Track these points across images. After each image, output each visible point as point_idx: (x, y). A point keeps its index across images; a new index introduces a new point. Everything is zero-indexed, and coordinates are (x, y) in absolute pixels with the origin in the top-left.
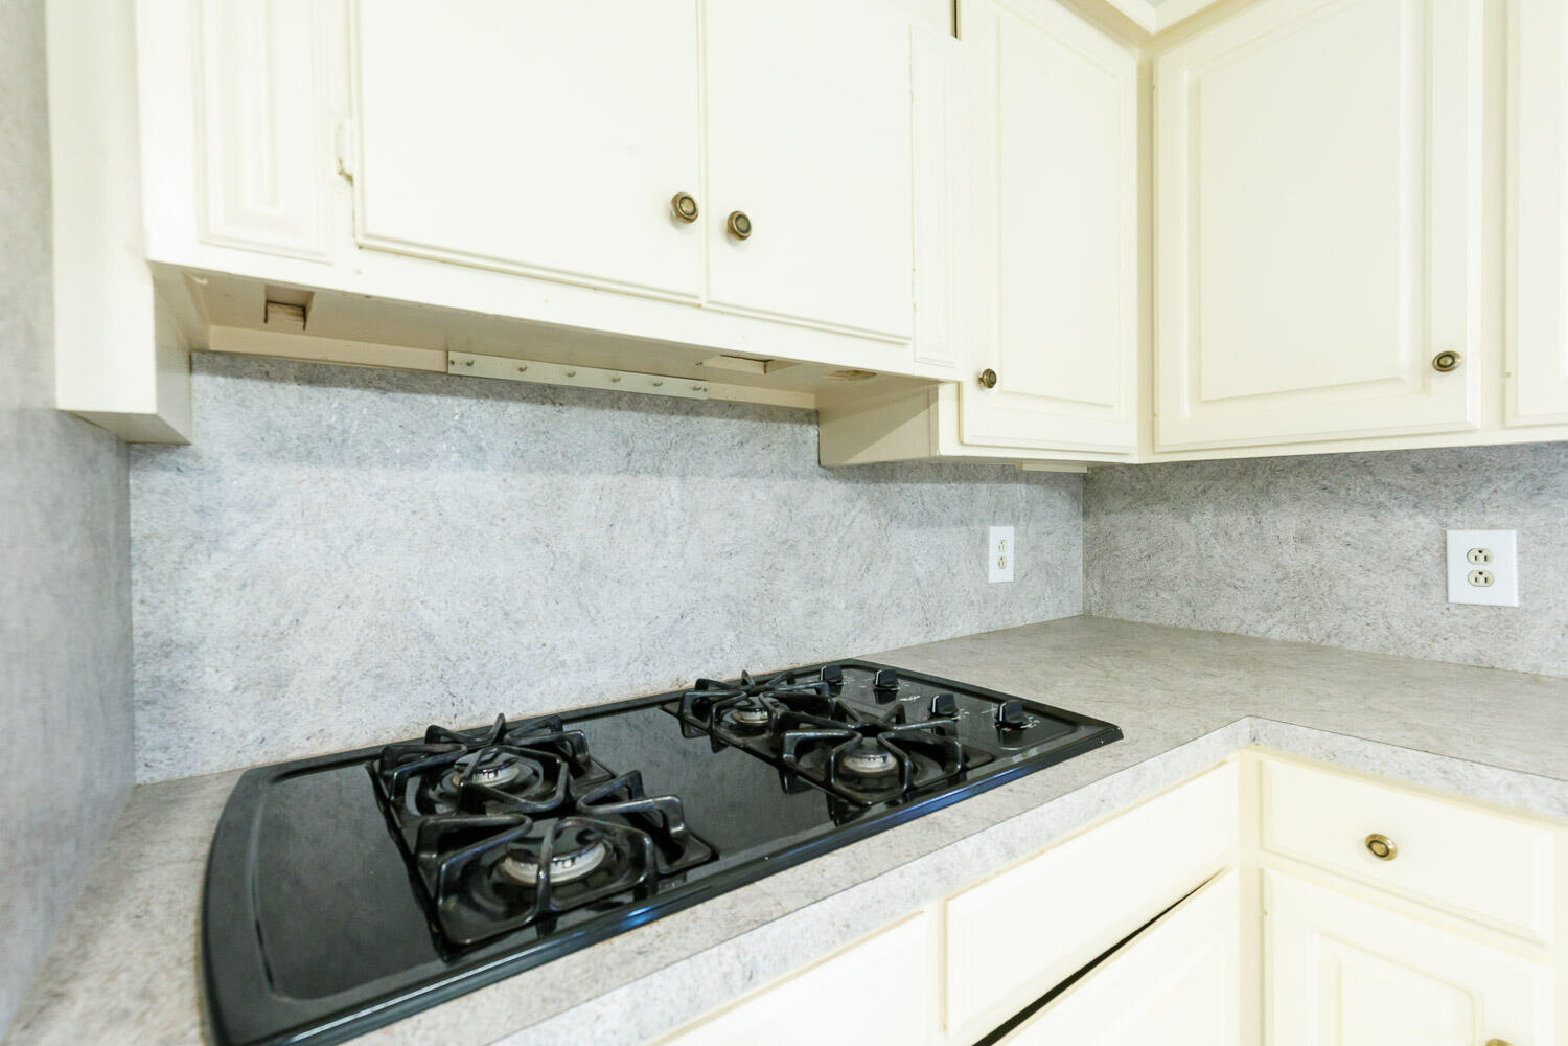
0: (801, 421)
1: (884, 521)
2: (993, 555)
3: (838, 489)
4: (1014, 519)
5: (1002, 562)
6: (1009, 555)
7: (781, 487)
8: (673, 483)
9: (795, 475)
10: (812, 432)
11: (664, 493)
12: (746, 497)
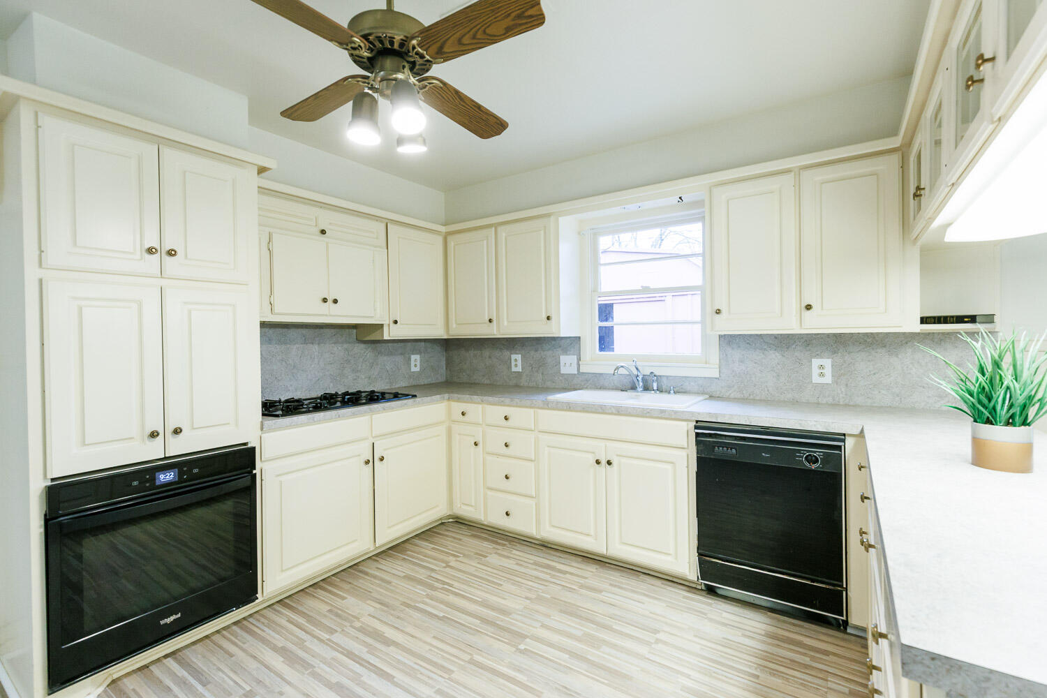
0: (351, 328)
1: (377, 354)
2: (413, 363)
3: (362, 346)
4: (420, 353)
5: (416, 366)
6: (418, 364)
7: (345, 346)
8: (316, 346)
9: (349, 343)
10: (355, 331)
11: (315, 348)
12: (335, 349)
